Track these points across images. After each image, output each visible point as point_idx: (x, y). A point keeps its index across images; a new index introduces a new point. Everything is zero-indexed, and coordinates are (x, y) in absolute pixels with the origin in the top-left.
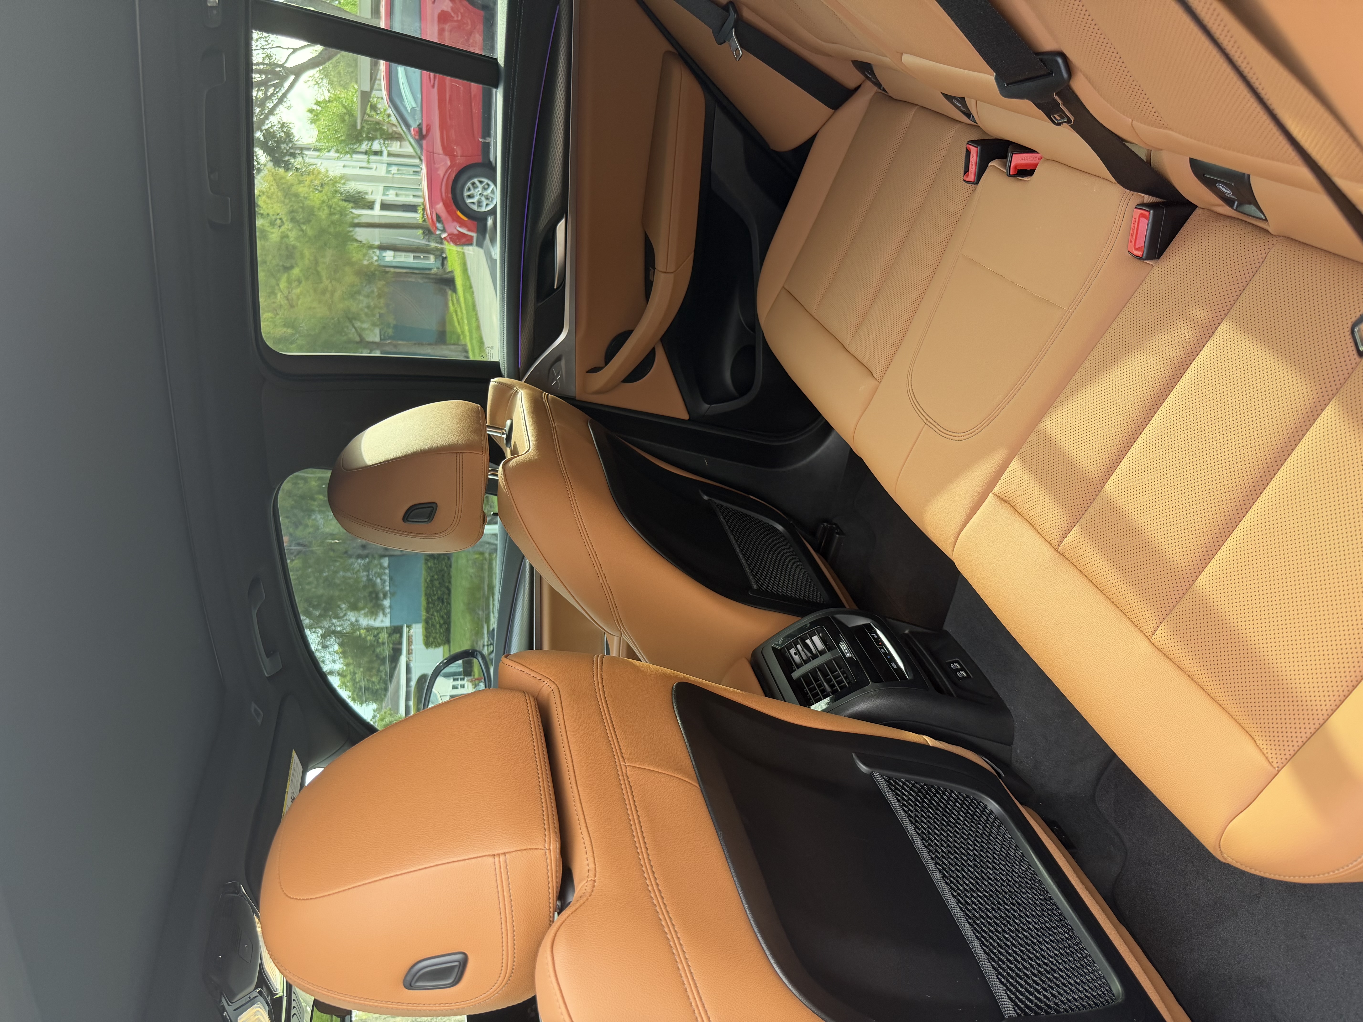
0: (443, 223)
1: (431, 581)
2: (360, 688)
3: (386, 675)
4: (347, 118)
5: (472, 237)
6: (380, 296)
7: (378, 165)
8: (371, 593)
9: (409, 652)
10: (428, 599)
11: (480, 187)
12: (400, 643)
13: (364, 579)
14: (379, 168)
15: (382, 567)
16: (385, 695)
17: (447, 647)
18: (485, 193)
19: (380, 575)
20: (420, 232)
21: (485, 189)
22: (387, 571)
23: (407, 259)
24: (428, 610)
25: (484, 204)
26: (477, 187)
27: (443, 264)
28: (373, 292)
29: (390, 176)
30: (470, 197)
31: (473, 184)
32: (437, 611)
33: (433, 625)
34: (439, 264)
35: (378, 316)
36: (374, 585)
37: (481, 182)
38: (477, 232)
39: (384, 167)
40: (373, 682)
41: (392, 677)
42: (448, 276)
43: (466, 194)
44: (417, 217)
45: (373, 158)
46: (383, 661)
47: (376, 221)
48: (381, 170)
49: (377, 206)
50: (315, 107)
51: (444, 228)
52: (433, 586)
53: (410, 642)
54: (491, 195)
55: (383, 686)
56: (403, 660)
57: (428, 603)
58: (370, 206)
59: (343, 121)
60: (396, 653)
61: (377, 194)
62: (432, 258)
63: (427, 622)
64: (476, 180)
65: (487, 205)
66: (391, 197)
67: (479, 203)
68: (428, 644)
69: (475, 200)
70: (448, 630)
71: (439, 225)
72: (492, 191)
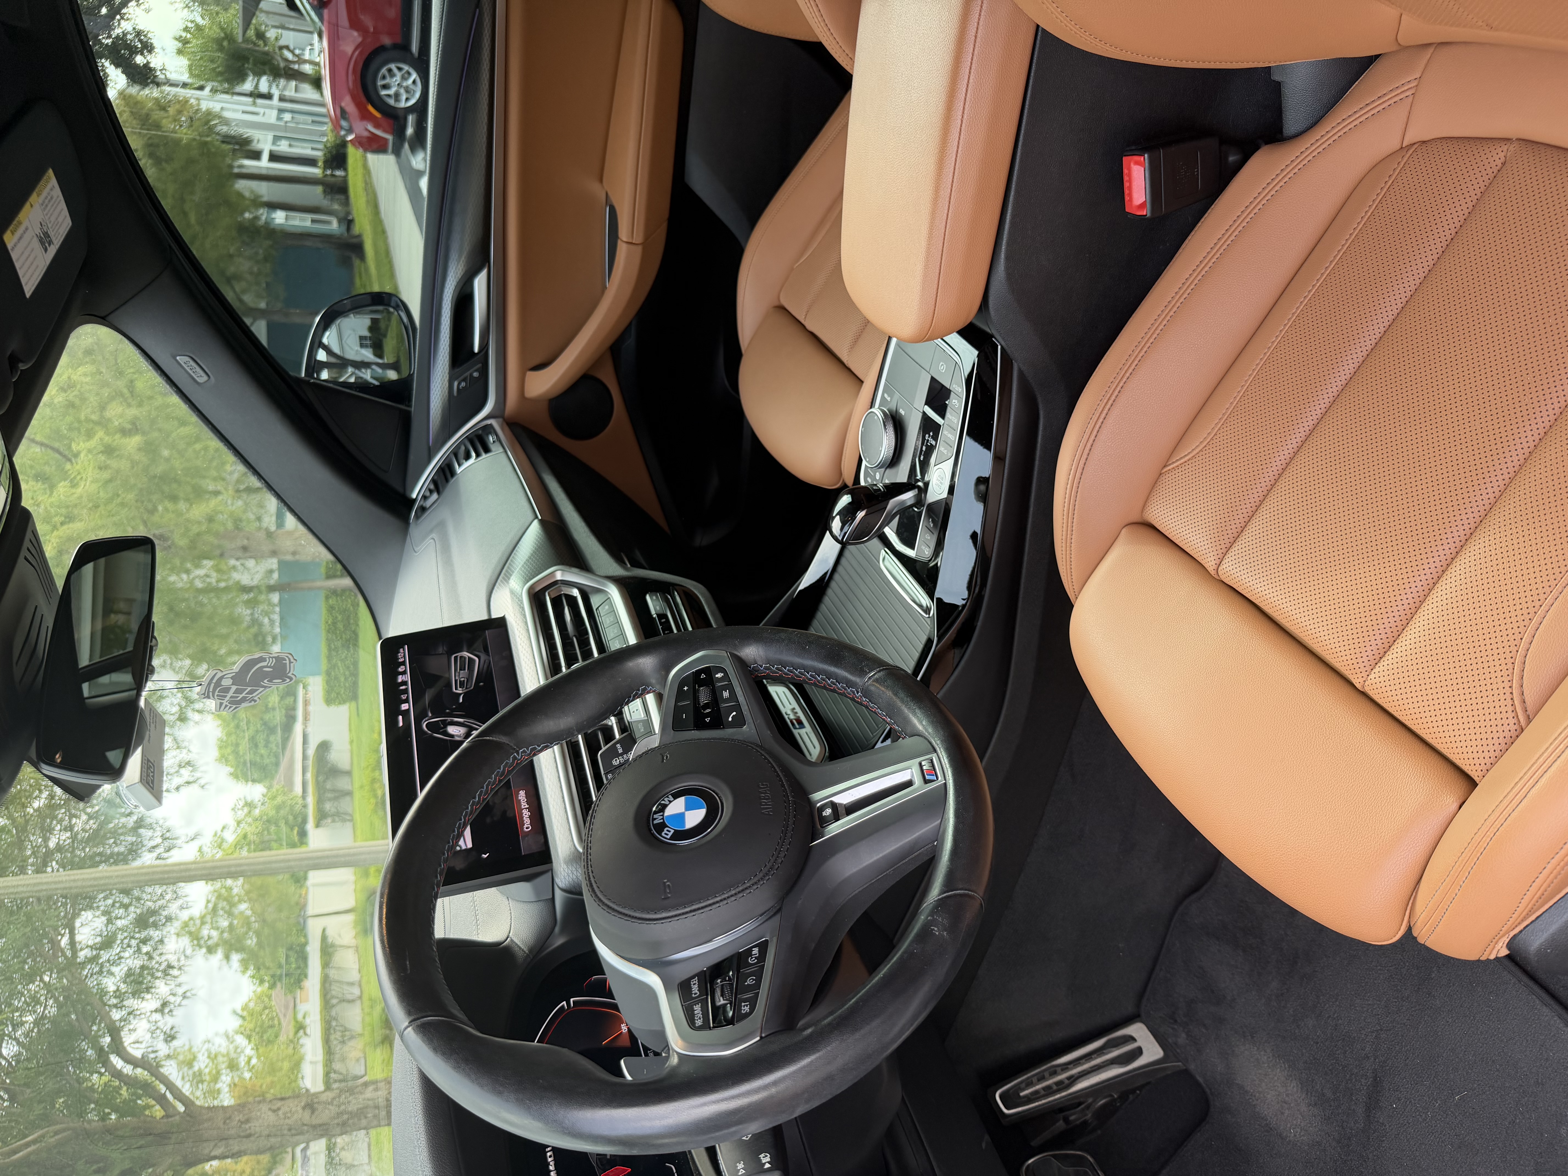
0: (349, 120)
1: (334, 623)
2: (245, 763)
3: (277, 746)
4: (225, 43)
5: (386, 140)
6: (266, 259)
7: (267, 111)
8: (256, 636)
9: (306, 719)
10: (329, 646)
11: (399, 75)
12: (294, 708)
13: (248, 618)
14: (268, 113)
15: (270, 604)
16: (276, 772)
17: (353, 704)
18: (405, 84)
19: (267, 614)
20: (319, 189)
21: (404, 78)
22: (277, 609)
23: (302, 222)
24: (329, 658)
25: (404, 97)
26: (395, 75)
27: (349, 229)
28: (257, 253)
29: (282, 124)
30: (385, 87)
31: (390, 70)
32: (342, 660)
33: (336, 678)
34: (344, 228)
35: (264, 285)
36: (261, 625)
37: (400, 69)
39: (275, 113)
40: (262, 756)
41: (284, 748)
42: (354, 241)
43: (380, 83)
44: (316, 171)
45: (260, 101)
46: (272, 730)
47: (264, 172)
48: (271, 116)
49: (265, 156)
50: (184, 34)
51: (351, 126)
52: (336, 629)
53: (306, 703)
54: (412, 87)
55: (273, 760)
56: (298, 728)
57: (330, 649)
58: (256, 155)
59: (221, 48)
60: (290, 719)
61: (265, 143)
62: (335, 222)
63: (328, 673)
64: (393, 66)
65: (407, 99)
66: (283, 147)
67: (397, 96)
68: (329, 701)
69: (391, 92)
70: (355, 684)
71: (344, 123)
72: (414, 82)
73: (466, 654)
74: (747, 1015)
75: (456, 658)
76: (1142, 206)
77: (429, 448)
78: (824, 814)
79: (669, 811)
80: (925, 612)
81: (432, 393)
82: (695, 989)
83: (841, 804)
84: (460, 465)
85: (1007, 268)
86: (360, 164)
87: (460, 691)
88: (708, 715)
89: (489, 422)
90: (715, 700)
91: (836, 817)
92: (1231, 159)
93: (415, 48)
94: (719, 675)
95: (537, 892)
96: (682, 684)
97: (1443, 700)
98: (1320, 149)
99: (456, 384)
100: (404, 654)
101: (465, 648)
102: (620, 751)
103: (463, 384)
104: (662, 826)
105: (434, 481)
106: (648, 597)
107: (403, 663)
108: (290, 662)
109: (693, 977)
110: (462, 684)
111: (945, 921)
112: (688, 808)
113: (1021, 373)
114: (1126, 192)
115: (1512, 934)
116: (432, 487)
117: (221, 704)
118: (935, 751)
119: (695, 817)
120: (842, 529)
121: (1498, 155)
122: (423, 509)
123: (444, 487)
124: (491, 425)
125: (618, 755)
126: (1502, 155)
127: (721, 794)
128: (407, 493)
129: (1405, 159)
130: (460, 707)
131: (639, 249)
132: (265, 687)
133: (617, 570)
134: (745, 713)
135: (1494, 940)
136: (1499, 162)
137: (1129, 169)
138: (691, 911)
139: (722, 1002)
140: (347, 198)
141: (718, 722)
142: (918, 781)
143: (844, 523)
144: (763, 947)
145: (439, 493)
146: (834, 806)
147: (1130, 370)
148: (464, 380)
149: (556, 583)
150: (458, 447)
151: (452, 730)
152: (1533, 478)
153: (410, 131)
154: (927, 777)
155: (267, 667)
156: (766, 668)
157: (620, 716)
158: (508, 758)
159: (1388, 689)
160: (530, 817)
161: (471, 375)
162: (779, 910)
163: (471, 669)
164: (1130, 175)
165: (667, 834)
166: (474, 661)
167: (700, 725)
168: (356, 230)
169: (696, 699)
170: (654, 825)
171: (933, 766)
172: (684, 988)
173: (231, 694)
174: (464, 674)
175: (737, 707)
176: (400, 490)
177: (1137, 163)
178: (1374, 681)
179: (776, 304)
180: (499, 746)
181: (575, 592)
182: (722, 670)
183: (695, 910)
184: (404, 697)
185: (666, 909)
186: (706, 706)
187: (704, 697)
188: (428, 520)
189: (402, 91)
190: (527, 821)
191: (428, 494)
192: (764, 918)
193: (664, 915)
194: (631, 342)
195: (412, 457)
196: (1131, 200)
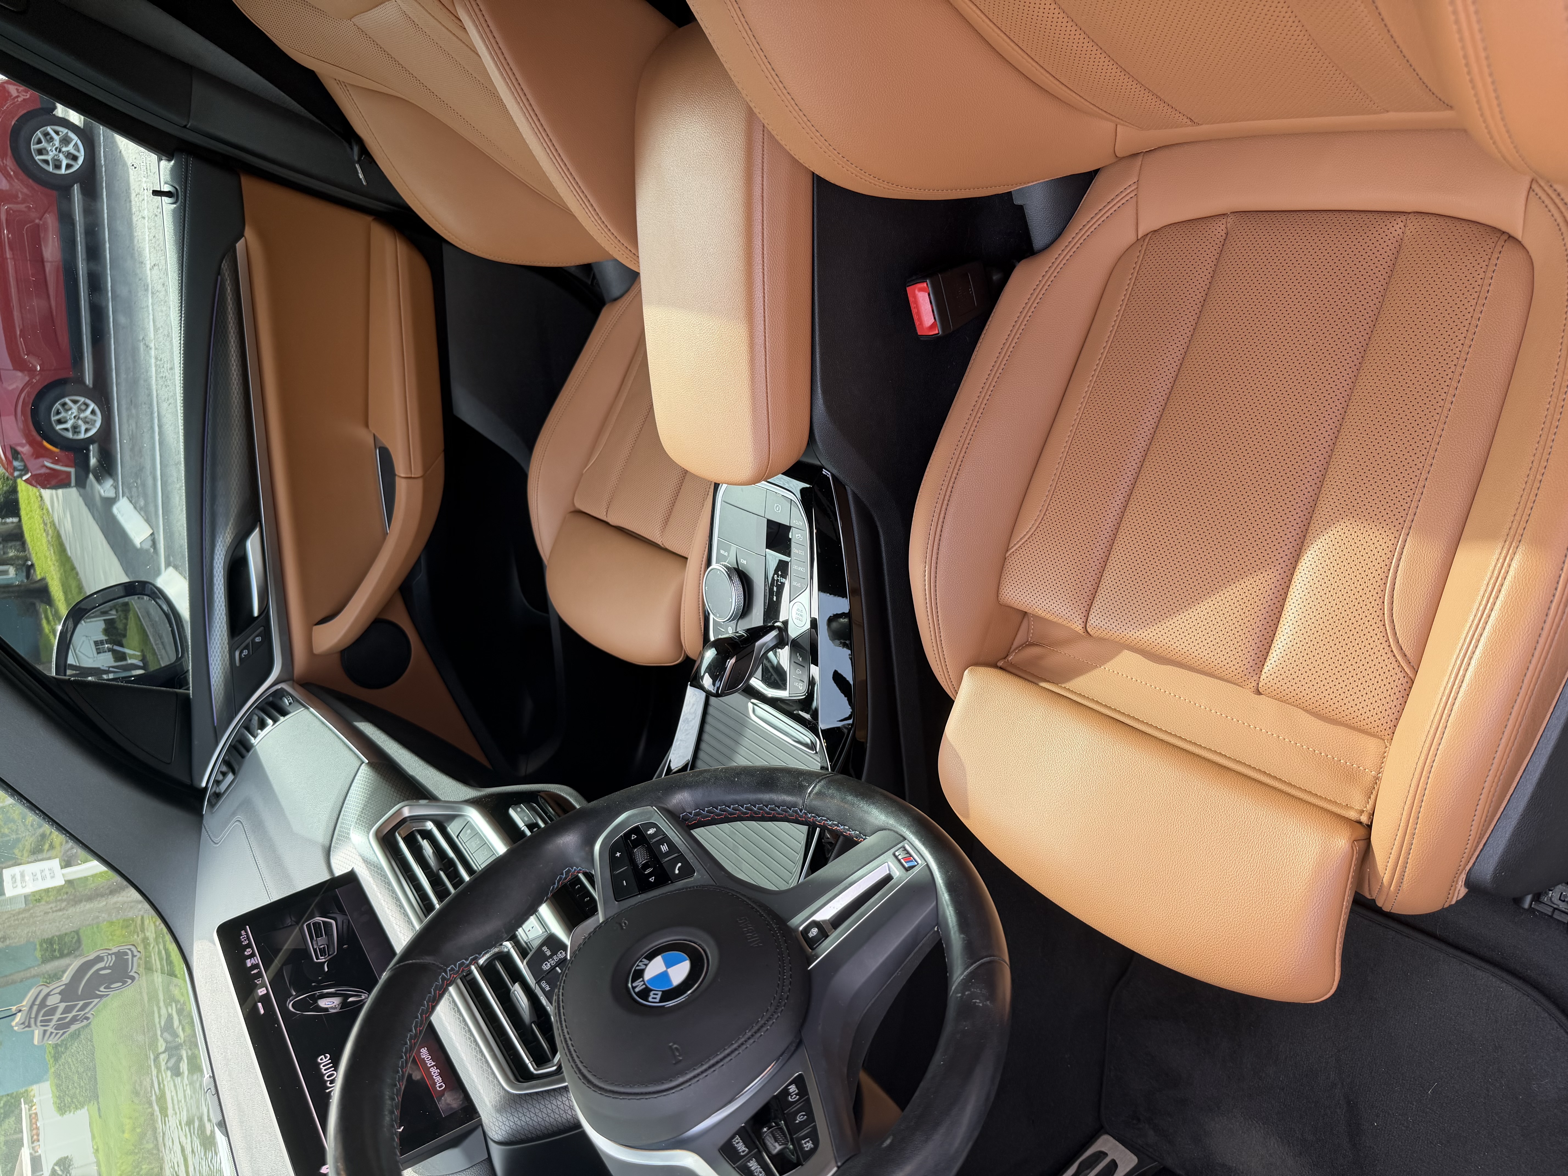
0: (22, 460)
5: (69, 473)
9: (34, 1136)
11: (75, 408)
18: (82, 415)
21: (80, 410)
24: (57, 1057)
25: (83, 429)
26: (70, 409)
27: (28, 576)
30: (60, 422)
31: (64, 405)
32: (73, 1056)
33: (68, 1078)
34: (23, 575)
37: (75, 402)
38: (75, 465)
42: (37, 585)
43: (54, 418)
51: (25, 466)
53: (34, 1122)
54: (91, 417)
60: (14, 1146)
62: (12, 571)
63: (57, 1076)
64: (66, 401)
65: (87, 430)
67: (75, 429)
69: (68, 425)
71: (16, 464)
72: (93, 412)
73: (319, 919)
74: (813, 1151)
75: (308, 926)
76: (933, 326)
77: (215, 728)
78: (810, 935)
79: (649, 974)
80: (812, 749)
81: (211, 668)
82: (741, 1147)
83: (824, 921)
84: (255, 737)
85: (826, 401)
86: (36, 506)
87: (322, 959)
88: (650, 875)
89: (279, 687)
90: (654, 856)
91: (824, 934)
92: (995, 278)
93: (88, 379)
94: (651, 831)
95: (469, 1155)
96: (613, 849)
97: (1335, 677)
98: (1071, 253)
99: (237, 653)
100: (247, 935)
101: (316, 913)
102: (548, 953)
103: (245, 652)
104: (645, 993)
105: (226, 762)
106: (512, 812)
107: (249, 945)
108: (133, 956)
109: (733, 1137)
110: (323, 952)
111: (984, 991)
112: (669, 964)
113: (855, 495)
114: (915, 317)
115: (1468, 868)
116: (224, 769)
117: (45, 1032)
118: (905, 839)
119: (680, 972)
120: (714, 684)
121: (1220, 228)
122: (218, 796)
123: (240, 764)
124: (282, 689)
125: (547, 959)
126: (1223, 227)
127: (700, 942)
128: (196, 783)
129: (1144, 247)
130: (328, 976)
131: (419, 484)
132: (101, 997)
133: (472, 793)
134: (691, 861)
135: (1454, 881)
136: (1223, 233)
137: (915, 297)
138: (710, 1067)
139: (778, 1147)
140: (23, 544)
141: (664, 878)
142: (897, 872)
143: (714, 679)
144: (800, 1082)
145: (234, 773)
146: (816, 924)
147: (956, 471)
148: (246, 647)
149: (404, 820)
150: (249, 719)
151: (323, 1003)
152: (1343, 468)
153: (93, 461)
154: (906, 865)
155: (104, 968)
156: (697, 814)
157: (514, 939)
158: (437, 980)
159: (1282, 682)
160: (440, 1074)
161: (253, 640)
162: (800, 1043)
163: (329, 933)
164: (916, 302)
165: (654, 998)
166: (331, 924)
167: (644, 886)
168: (38, 574)
169: (632, 861)
170: (637, 994)
171: (908, 853)
172: (728, 1151)
173: (58, 1015)
174: (322, 941)
175: (681, 858)
176: (187, 781)
177: (921, 290)
178: (1266, 681)
179: (572, 509)
180: (424, 968)
181: (430, 825)
182: (654, 825)
183: (713, 1065)
184: (258, 982)
185: (682, 1073)
186: (646, 866)
187: (641, 856)
188: (225, 806)
189: (80, 422)
190: (438, 1080)
191: (220, 777)
192: (786, 1056)
193: (681, 1080)
194: (422, 577)
195: (196, 742)
196: (921, 323)
